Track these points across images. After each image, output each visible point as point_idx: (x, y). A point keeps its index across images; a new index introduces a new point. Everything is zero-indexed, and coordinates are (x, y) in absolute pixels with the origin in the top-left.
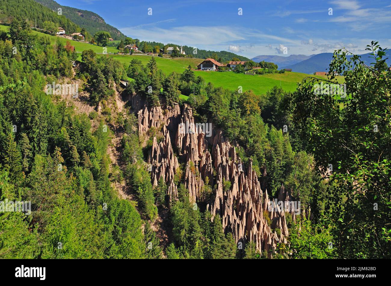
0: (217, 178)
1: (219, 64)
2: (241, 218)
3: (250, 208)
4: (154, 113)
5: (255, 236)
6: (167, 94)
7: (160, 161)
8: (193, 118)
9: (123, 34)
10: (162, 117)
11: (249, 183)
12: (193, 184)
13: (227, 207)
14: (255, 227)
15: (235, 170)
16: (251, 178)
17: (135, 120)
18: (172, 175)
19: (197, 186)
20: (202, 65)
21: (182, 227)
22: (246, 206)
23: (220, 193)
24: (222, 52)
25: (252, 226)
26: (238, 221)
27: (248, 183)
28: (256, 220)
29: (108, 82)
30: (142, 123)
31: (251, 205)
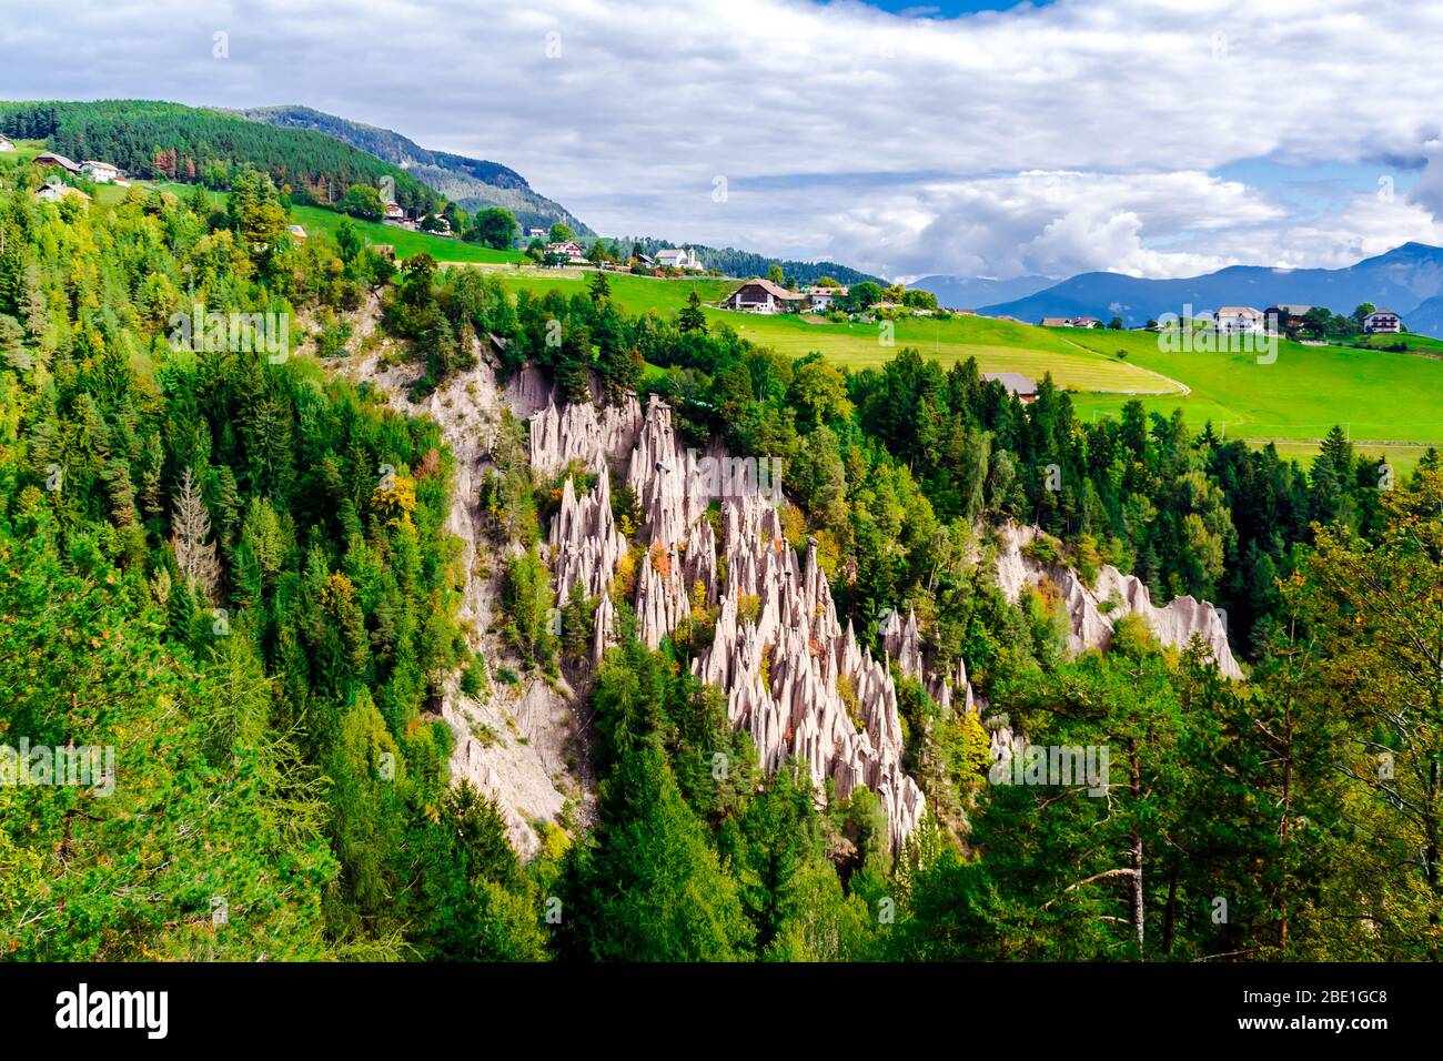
0: (722, 587)
1: (784, 294)
2: (777, 697)
3: (801, 673)
4: (573, 417)
5: (809, 740)
6: (609, 368)
7: (580, 544)
8: (671, 430)
9: (576, 221)
10: (595, 427)
11: (807, 605)
12: (661, 603)
13: (741, 665)
14: (812, 718)
15: (771, 571)
16: (814, 590)
17: (520, 436)
18: (607, 581)
19: (671, 607)
20: (739, 296)
21: (620, 716)
22: (793, 663)
23: (726, 631)
24: (821, 265)
25: (804, 715)
26: (768, 703)
27: (803, 603)
28: (814, 702)
29: (458, 338)
30: (543, 446)
31: (805, 663)
